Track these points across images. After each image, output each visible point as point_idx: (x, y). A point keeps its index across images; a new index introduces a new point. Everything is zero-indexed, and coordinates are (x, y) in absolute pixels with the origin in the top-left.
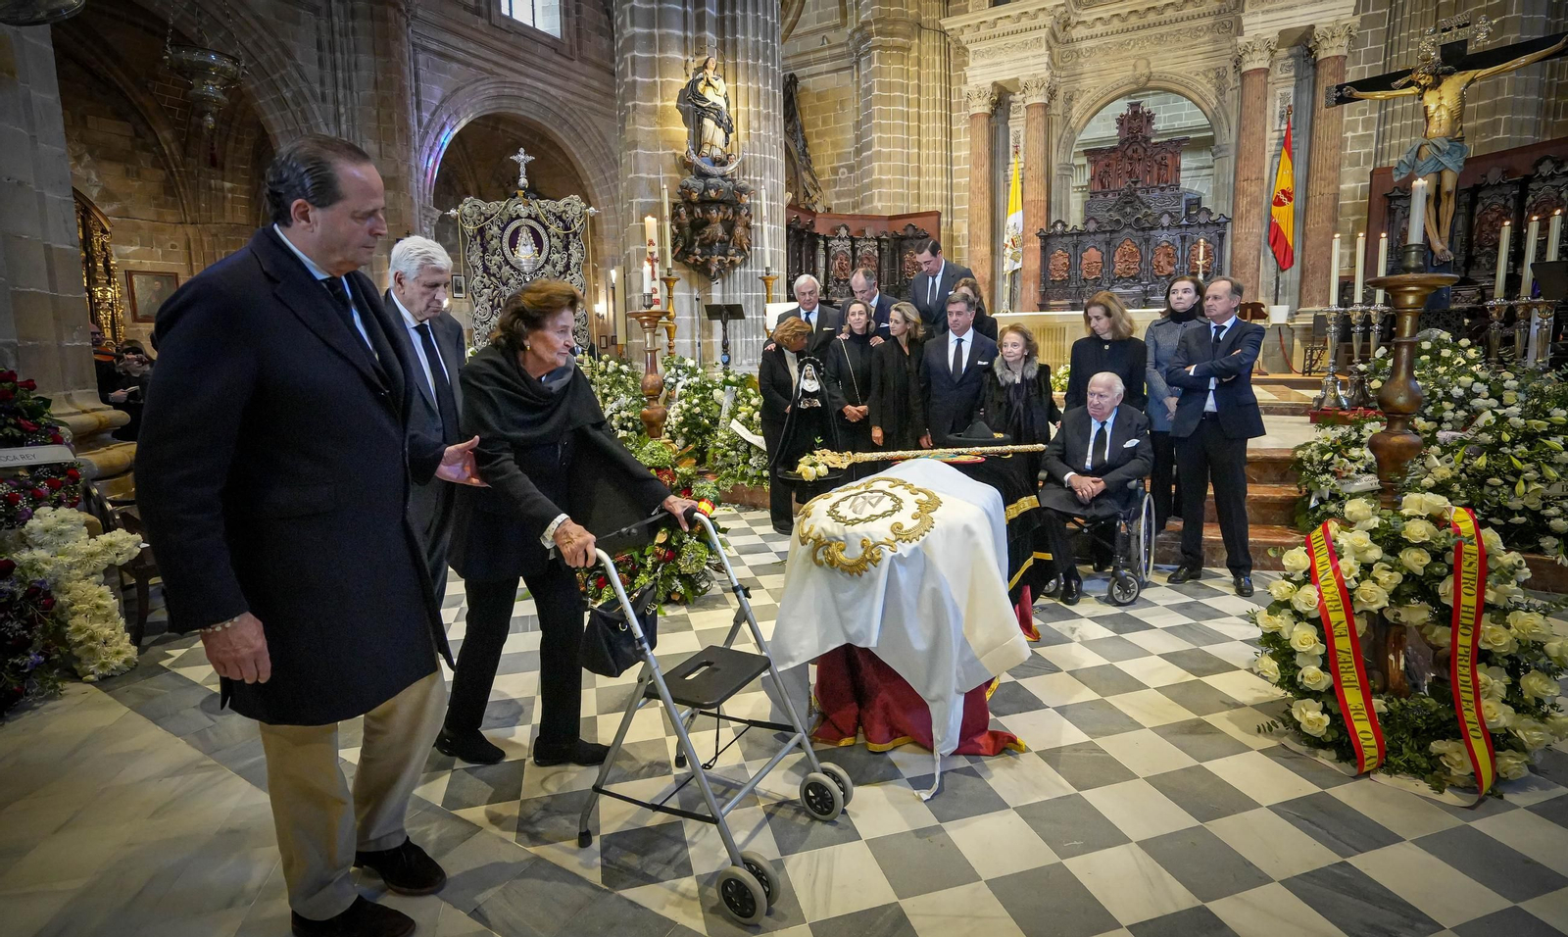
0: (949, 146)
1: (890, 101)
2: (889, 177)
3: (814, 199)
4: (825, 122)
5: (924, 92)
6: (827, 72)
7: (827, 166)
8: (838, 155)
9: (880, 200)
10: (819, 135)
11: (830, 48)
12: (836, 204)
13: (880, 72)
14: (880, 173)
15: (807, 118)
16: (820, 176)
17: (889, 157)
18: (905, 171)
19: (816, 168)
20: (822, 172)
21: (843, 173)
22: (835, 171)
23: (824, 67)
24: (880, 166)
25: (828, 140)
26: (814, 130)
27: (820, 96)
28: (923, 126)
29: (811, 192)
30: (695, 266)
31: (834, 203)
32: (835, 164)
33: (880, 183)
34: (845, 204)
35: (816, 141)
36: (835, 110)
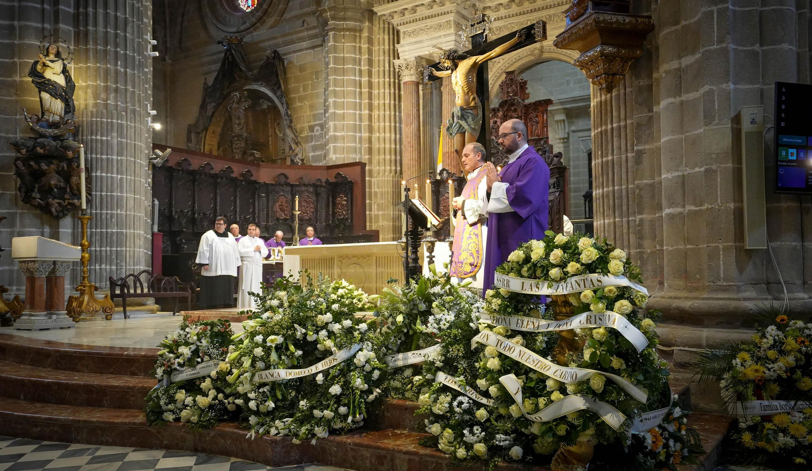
0: (397, 107)
1: (344, 72)
2: (343, 134)
3: (296, 151)
4: (305, 89)
5: (375, 65)
6: (307, 49)
7: (306, 125)
8: (314, 115)
9: (335, 153)
10: (301, 99)
11: (307, 29)
12: (313, 156)
13: (335, 49)
14: (335, 130)
15: (292, 85)
16: (301, 133)
17: (343, 117)
18: (357, 128)
19: (298, 126)
20: (302, 130)
21: (317, 131)
22: (311, 129)
23: (304, 44)
24: (335, 125)
25: (307, 103)
26: (296, 95)
27: (302, 69)
28: (375, 92)
29: (294, 146)
30: (39, 207)
31: (311, 154)
32: (312, 123)
33: (335, 139)
34: (318, 156)
35: (298, 104)
36: (312, 79)
